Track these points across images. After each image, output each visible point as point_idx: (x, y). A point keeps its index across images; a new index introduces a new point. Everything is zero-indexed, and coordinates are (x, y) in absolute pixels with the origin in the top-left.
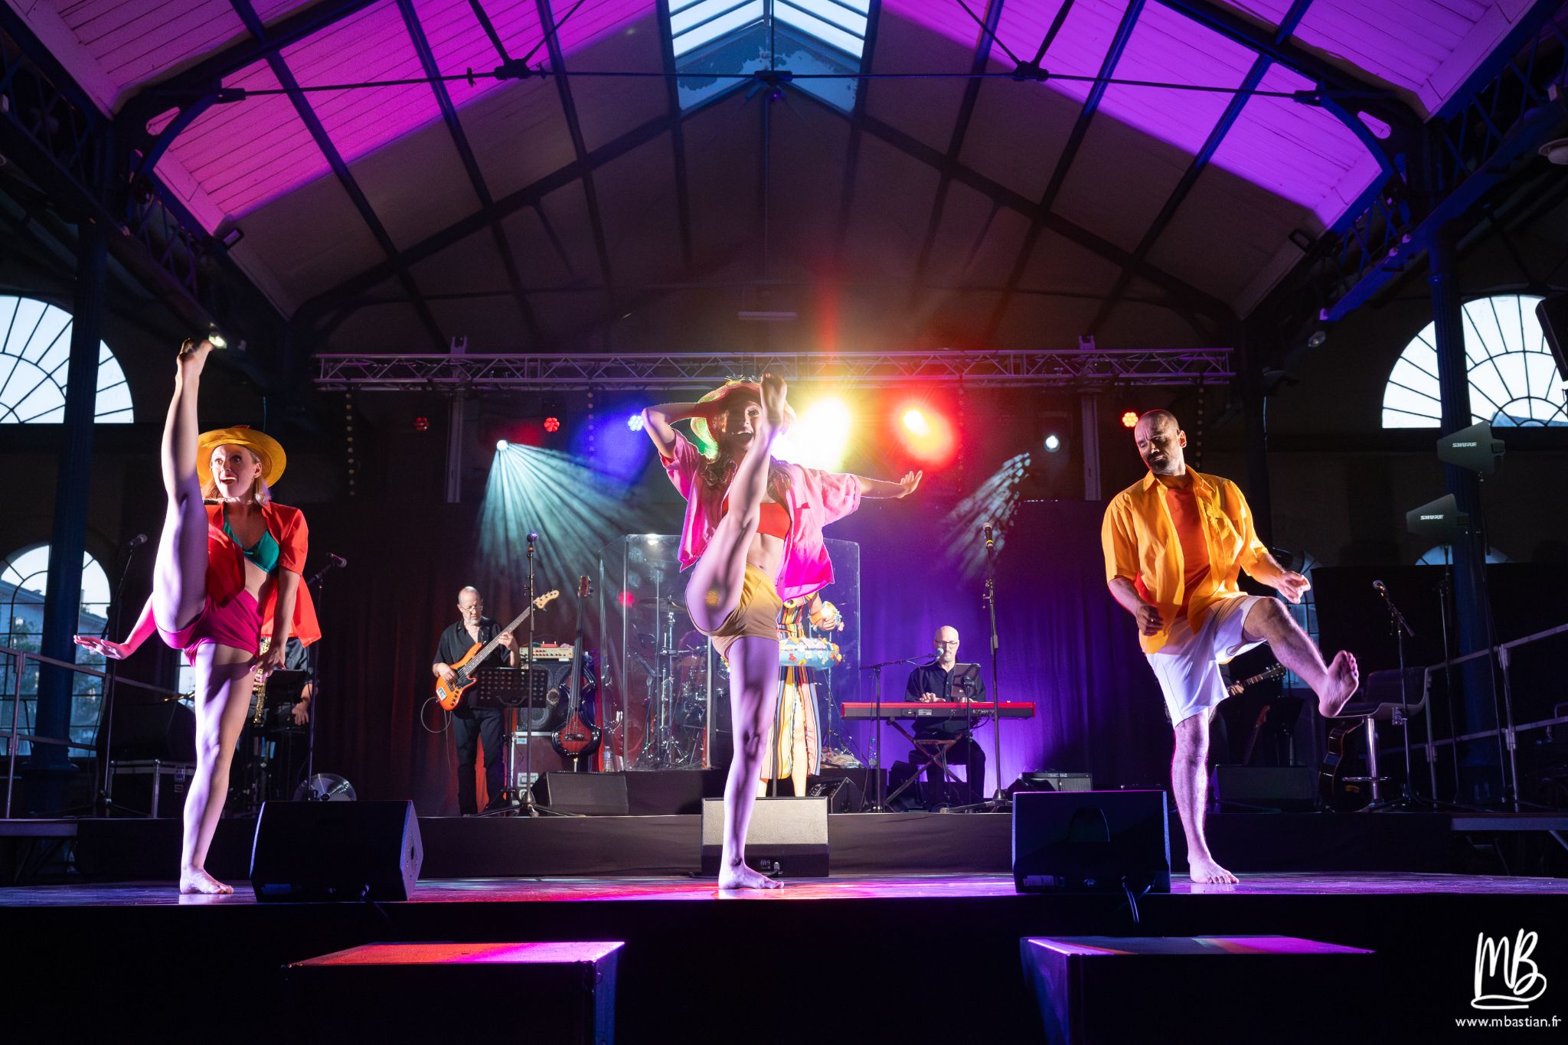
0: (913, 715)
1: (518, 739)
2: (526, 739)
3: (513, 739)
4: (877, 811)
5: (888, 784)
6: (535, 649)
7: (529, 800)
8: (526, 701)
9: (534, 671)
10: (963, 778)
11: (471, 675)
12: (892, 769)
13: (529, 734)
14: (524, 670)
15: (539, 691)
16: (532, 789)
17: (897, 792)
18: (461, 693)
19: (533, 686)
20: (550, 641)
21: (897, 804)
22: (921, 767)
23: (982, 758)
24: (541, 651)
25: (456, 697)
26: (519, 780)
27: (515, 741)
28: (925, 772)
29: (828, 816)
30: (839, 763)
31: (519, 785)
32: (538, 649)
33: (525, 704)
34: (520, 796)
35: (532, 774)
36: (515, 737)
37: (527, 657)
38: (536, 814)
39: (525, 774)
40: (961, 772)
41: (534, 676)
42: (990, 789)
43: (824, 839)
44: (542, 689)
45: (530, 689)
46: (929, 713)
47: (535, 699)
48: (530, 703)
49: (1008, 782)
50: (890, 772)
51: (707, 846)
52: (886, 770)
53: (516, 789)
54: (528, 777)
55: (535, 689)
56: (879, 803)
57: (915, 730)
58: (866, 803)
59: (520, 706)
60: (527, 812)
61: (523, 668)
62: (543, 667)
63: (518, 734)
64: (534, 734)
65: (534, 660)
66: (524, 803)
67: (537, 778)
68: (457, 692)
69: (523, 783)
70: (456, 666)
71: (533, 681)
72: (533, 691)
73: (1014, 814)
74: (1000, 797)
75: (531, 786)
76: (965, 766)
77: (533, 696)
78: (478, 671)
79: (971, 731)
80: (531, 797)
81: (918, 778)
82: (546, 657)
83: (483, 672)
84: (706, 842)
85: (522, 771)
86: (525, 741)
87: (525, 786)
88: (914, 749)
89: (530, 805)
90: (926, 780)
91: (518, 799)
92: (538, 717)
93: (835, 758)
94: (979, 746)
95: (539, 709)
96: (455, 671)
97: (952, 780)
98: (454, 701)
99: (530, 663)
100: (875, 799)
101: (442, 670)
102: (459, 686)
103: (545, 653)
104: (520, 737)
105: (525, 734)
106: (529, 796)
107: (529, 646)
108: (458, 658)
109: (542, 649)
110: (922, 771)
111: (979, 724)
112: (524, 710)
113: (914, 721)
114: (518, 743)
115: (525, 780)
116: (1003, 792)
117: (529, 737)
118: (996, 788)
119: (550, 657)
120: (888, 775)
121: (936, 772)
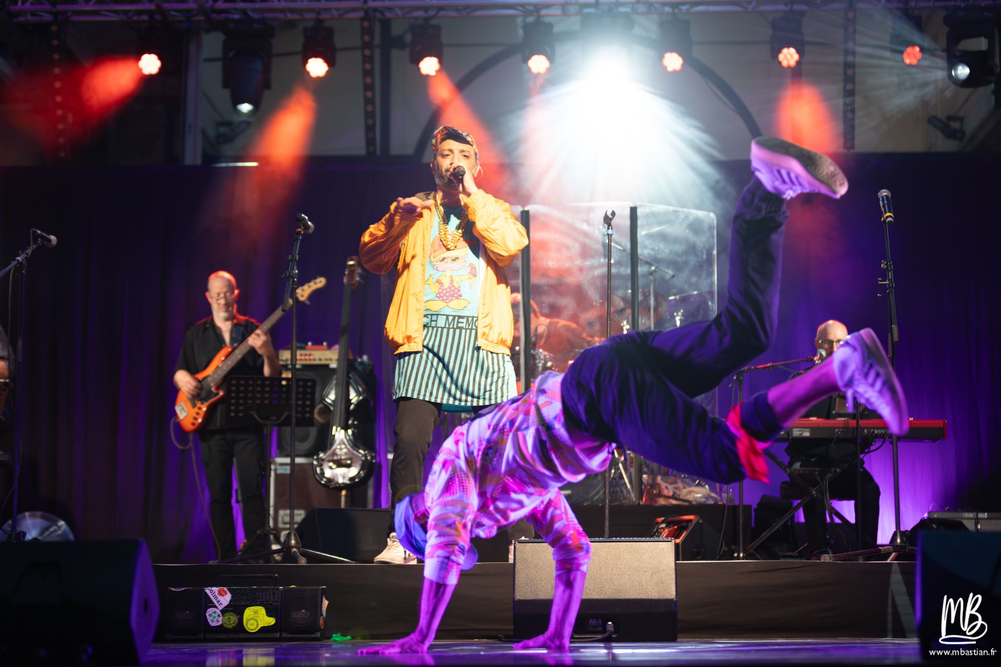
0: (786, 436)
1: (278, 467)
2: (288, 468)
3: (273, 467)
4: (738, 558)
5: (753, 525)
6: (299, 352)
7: (293, 542)
8: (289, 418)
9: (298, 380)
10: (851, 518)
11: (218, 388)
12: (758, 505)
13: (293, 460)
14: (286, 379)
15: (304, 406)
16: (296, 530)
17: (765, 535)
18: (204, 409)
19: (297, 399)
20: (317, 342)
21: (764, 551)
22: (796, 503)
23: (876, 493)
24: (306, 355)
25: (198, 414)
26: (280, 519)
27: (276, 470)
28: (801, 509)
29: (676, 564)
30: (690, 497)
31: (281, 525)
32: (303, 352)
33: (287, 422)
34: (282, 539)
35: (296, 512)
36: (275, 463)
37: (289, 362)
38: (303, 561)
39: (288, 512)
40: (848, 510)
41: (298, 387)
42: (885, 533)
43: (670, 592)
44: (308, 403)
45: (294, 403)
46: (807, 434)
47: (299, 415)
48: (294, 420)
49: (909, 522)
50: (755, 510)
51: (520, 601)
52: (750, 506)
53: (277, 531)
54: (292, 516)
55: (300, 402)
56: (741, 549)
57: (789, 455)
58: (724, 548)
59: (280, 425)
60: (294, 559)
61: (284, 376)
62: (310, 375)
63: (280, 460)
64: (299, 460)
65: (298, 366)
66: (286, 548)
67: (303, 516)
68: (200, 408)
69: (285, 523)
70: (200, 376)
71: (298, 393)
72: (297, 406)
73: (918, 562)
74: (899, 541)
75: (296, 526)
76: (852, 503)
77: (297, 412)
78: (227, 380)
79: (861, 456)
80: (296, 539)
81: (793, 518)
82: (313, 362)
83: (234, 382)
84: (519, 596)
85: (284, 508)
86: (287, 470)
87: (288, 526)
88: (788, 479)
89: (294, 550)
90: (802, 519)
91: (278, 541)
92: (304, 439)
93: (685, 491)
94: (872, 477)
95: (304, 428)
96: (199, 382)
97: (837, 520)
98: (196, 419)
99: (294, 370)
100: (737, 543)
101: (183, 379)
102: (203, 400)
103: (312, 357)
104: (282, 464)
105: (287, 460)
106: (293, 537)
107: (291, 349)
108: (204, 363)
109: (307, 352)
110: (798, 507)
111: (872, 448)
112: (287, 430)
113: (787, 444)
114: (279, 472)
115: (287, 519)
116: (904, 534)
117: (292, 464)
118: (895, 530)
119: (317, 362)
120: (753, 513)
121: (815, 510)
